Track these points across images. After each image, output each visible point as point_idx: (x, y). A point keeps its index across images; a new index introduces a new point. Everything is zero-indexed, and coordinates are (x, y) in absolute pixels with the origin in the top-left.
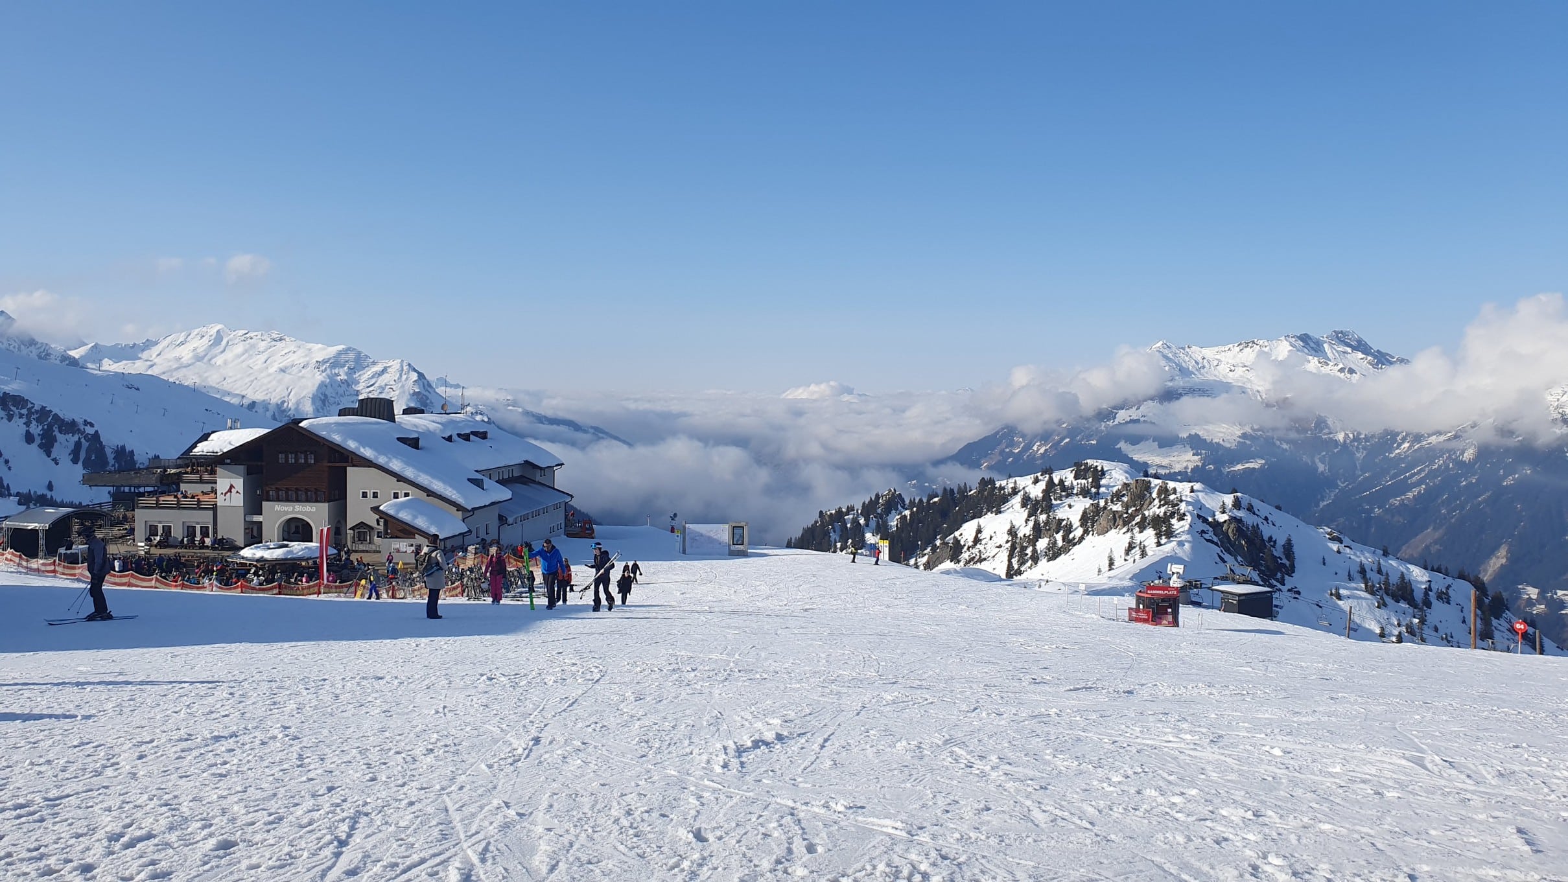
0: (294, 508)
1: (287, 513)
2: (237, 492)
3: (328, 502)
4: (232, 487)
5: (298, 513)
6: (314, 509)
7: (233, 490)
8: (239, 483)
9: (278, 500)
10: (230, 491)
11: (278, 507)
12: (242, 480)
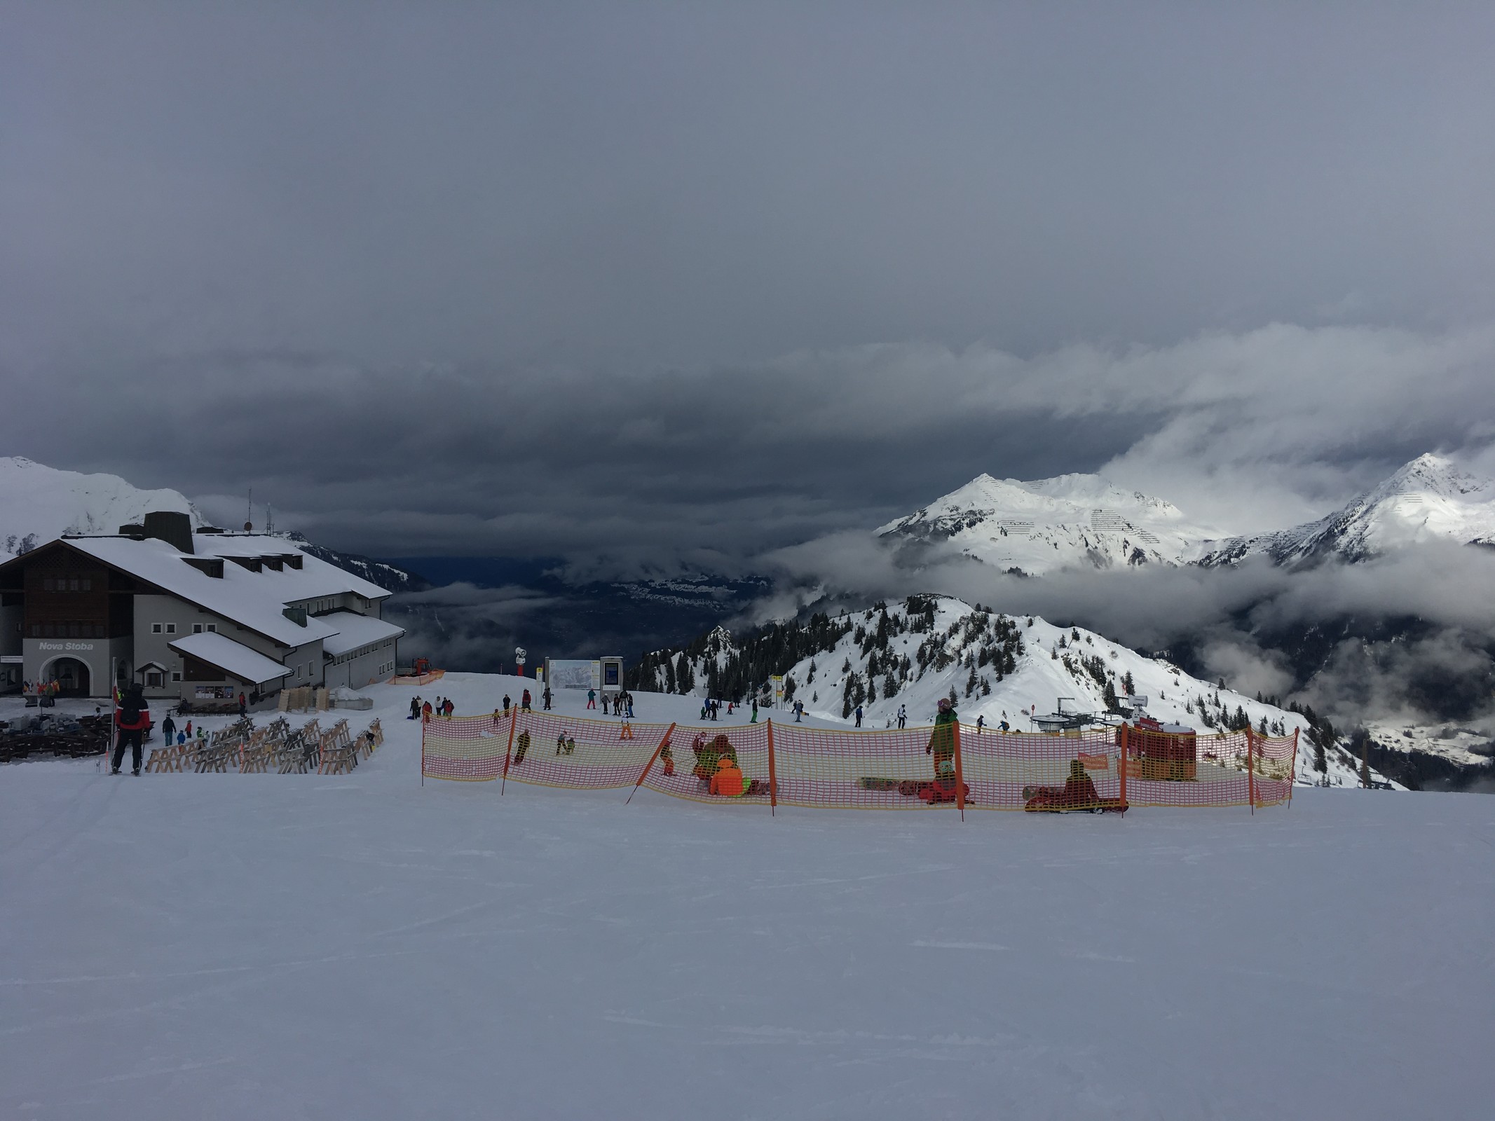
0: (65, 646)
1: (57, 652)
3: (110, 637)
5: (71, 651)
6: (91, 647)
9: (42, 636)
11: (44, 645)
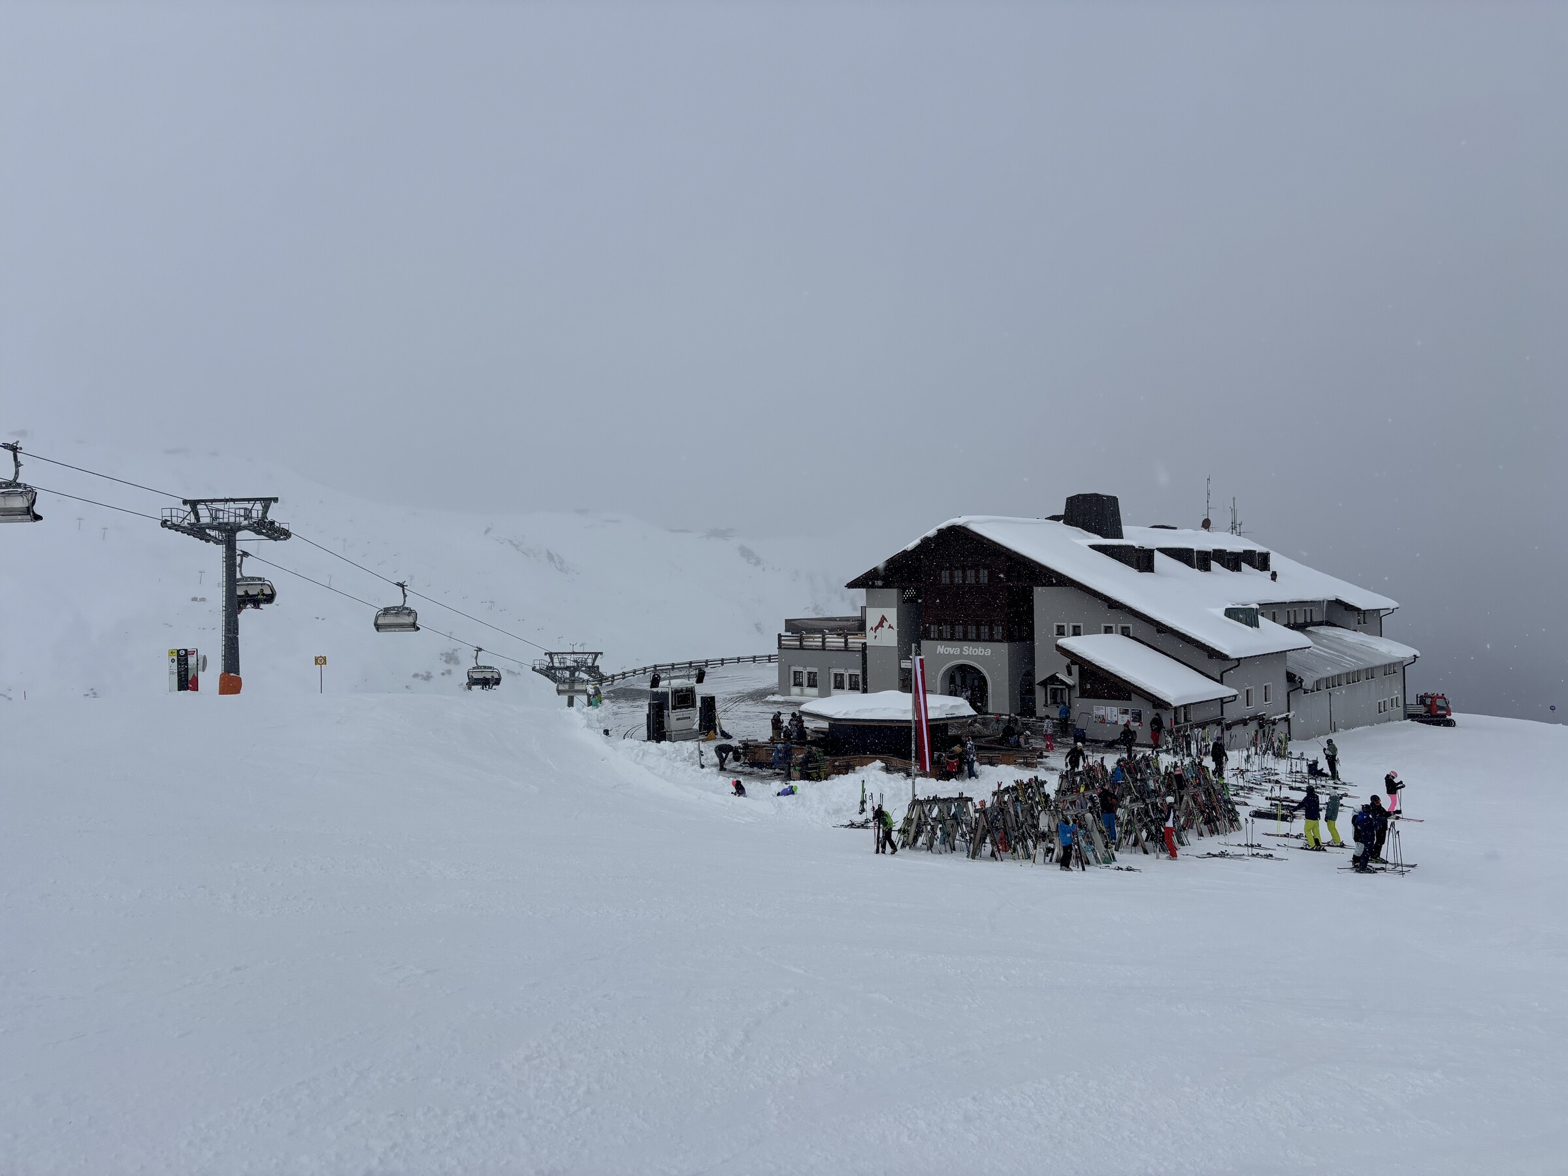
0: (962, 650)
1: (954, 657)
2: (890, 627)
3: (1009, 641)
4: (883, 619)
5: (968, 657)
6: (989, 652)
7: (885, 624)
8: (892, 614)
9: (941, 638)
10: (881, 625)
11: (943, 648)
12: (896, 609)
